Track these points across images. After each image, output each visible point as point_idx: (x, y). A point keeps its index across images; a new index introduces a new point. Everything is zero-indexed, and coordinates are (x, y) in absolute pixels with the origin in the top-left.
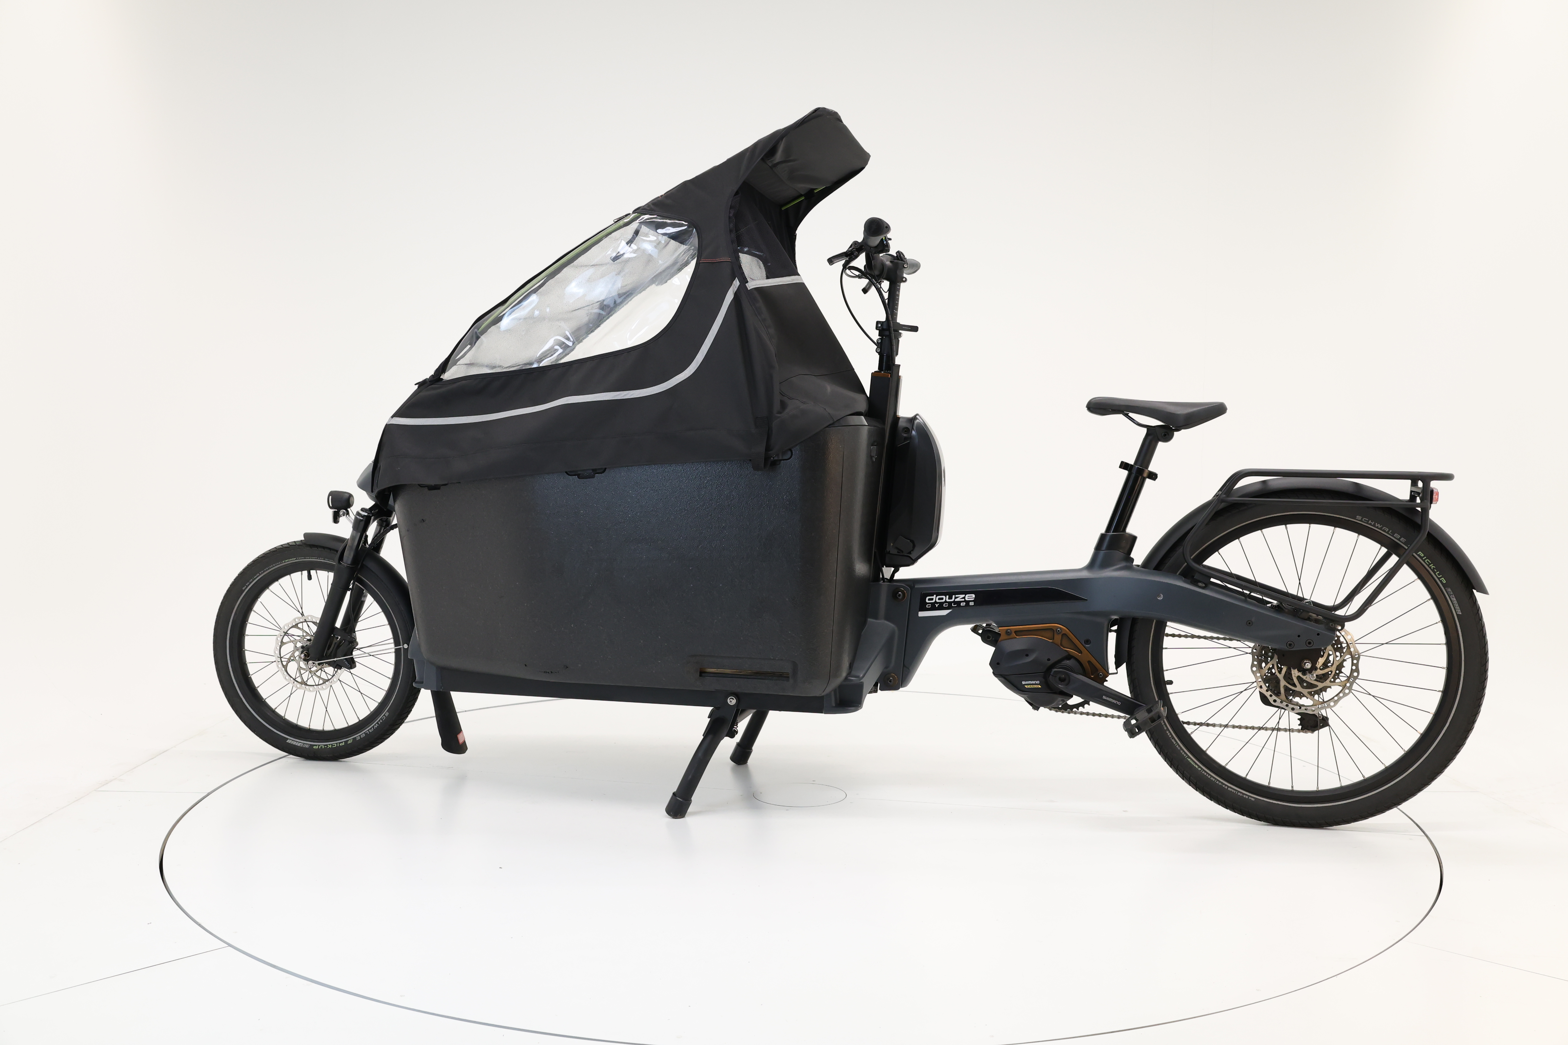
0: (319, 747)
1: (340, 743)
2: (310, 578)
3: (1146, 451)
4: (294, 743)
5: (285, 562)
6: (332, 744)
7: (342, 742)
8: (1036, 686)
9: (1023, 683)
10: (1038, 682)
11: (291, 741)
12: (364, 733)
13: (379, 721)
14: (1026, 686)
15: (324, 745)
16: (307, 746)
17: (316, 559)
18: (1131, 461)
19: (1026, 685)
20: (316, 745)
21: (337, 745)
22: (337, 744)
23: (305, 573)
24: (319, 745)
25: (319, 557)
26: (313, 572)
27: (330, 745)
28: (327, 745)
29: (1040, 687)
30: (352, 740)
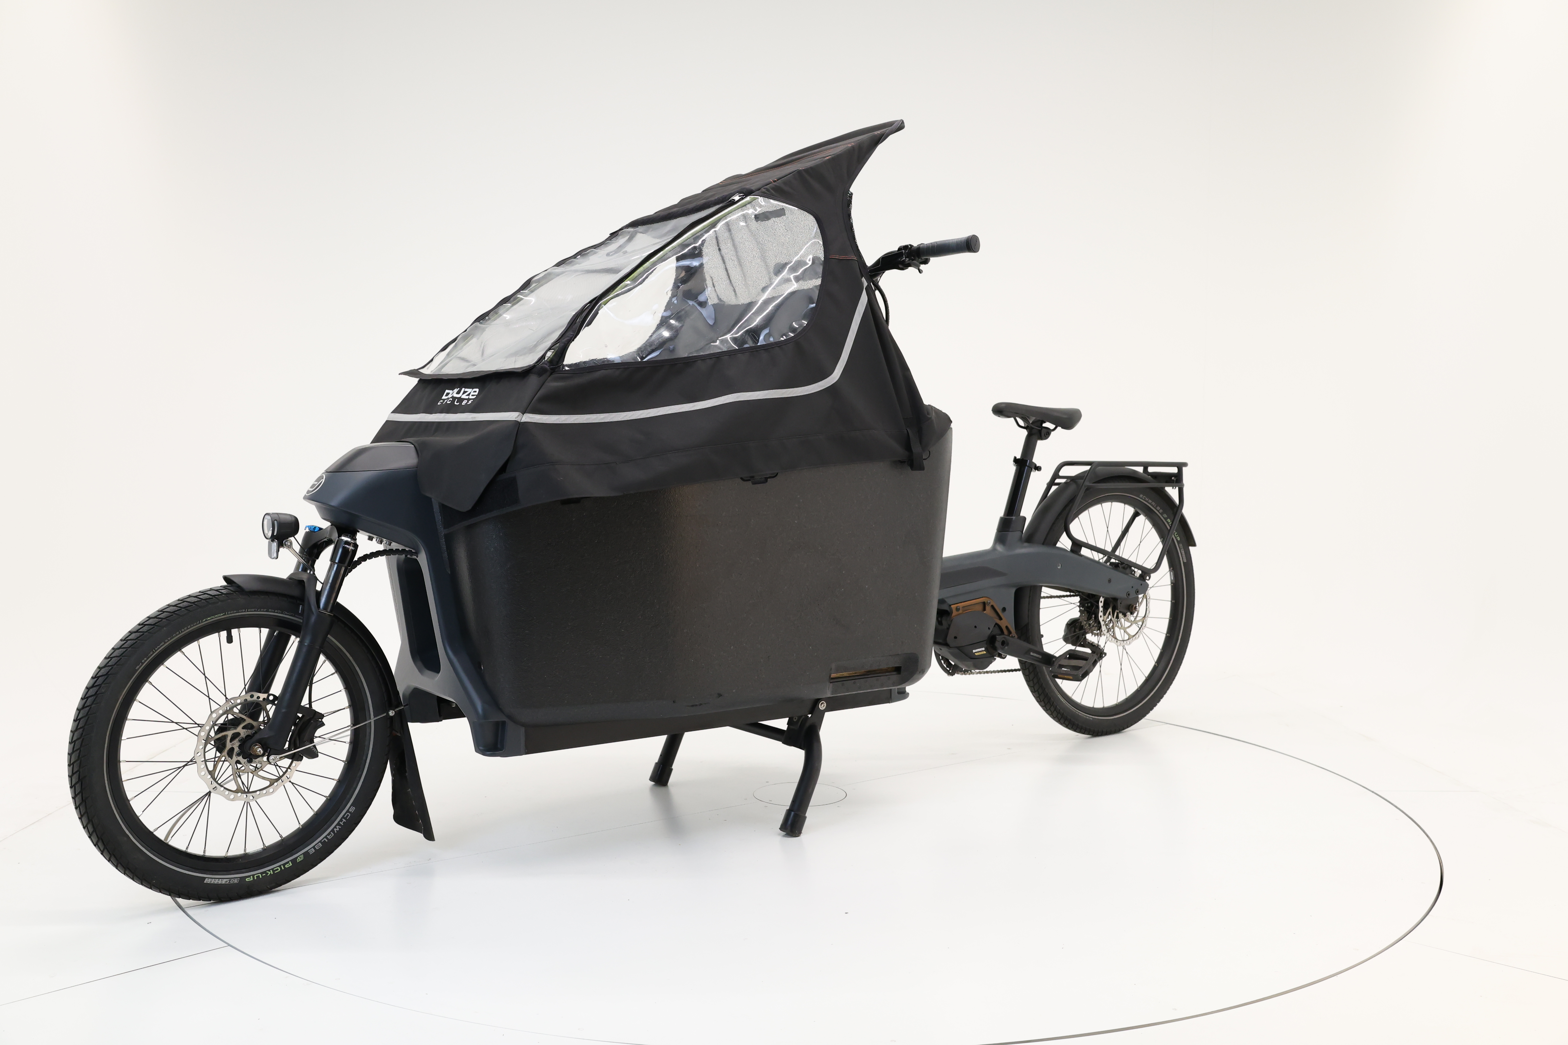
0: (254, 878)
1: (284, 865)
2: (230, 640)
3: (1029, 448)
4: (216, 882)
5: (206, 620)
6: (272, 869)
7: (288, 862)
8: (983, 653)
9: (974, 651)
10: (983, 649)
11: (211, 879)
12: (320, 842)
13: (341, 820)
14: (976, 654)
15: (262, 873)
16: (236, 881)
17: (255, 611)
18: (1019, 457)
19: (976, 652)
20: (249, 876)
21: (281, 868)
22: (280, 866)
23: (224, 634)
24: (253, 876)
25: (259, 608)
26: (234, 632)
27: (269, 871)
28: (265, 872)
29: (985, 653)
30: (302, 856)
